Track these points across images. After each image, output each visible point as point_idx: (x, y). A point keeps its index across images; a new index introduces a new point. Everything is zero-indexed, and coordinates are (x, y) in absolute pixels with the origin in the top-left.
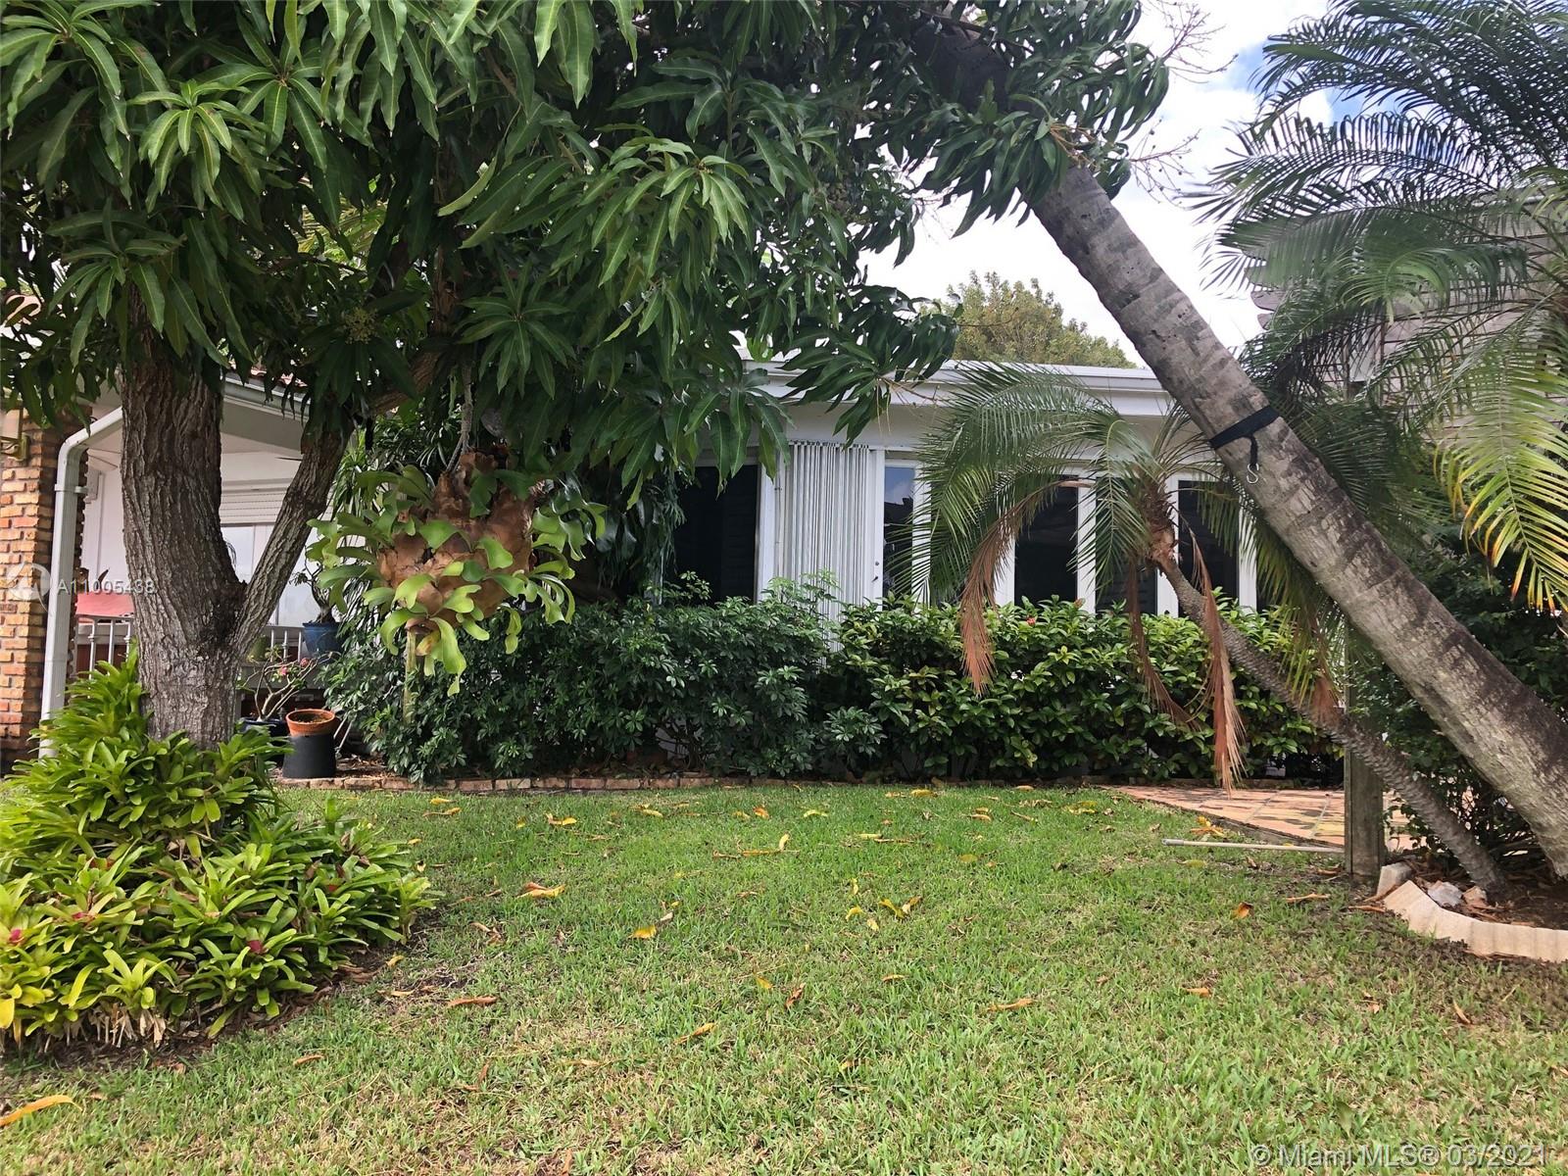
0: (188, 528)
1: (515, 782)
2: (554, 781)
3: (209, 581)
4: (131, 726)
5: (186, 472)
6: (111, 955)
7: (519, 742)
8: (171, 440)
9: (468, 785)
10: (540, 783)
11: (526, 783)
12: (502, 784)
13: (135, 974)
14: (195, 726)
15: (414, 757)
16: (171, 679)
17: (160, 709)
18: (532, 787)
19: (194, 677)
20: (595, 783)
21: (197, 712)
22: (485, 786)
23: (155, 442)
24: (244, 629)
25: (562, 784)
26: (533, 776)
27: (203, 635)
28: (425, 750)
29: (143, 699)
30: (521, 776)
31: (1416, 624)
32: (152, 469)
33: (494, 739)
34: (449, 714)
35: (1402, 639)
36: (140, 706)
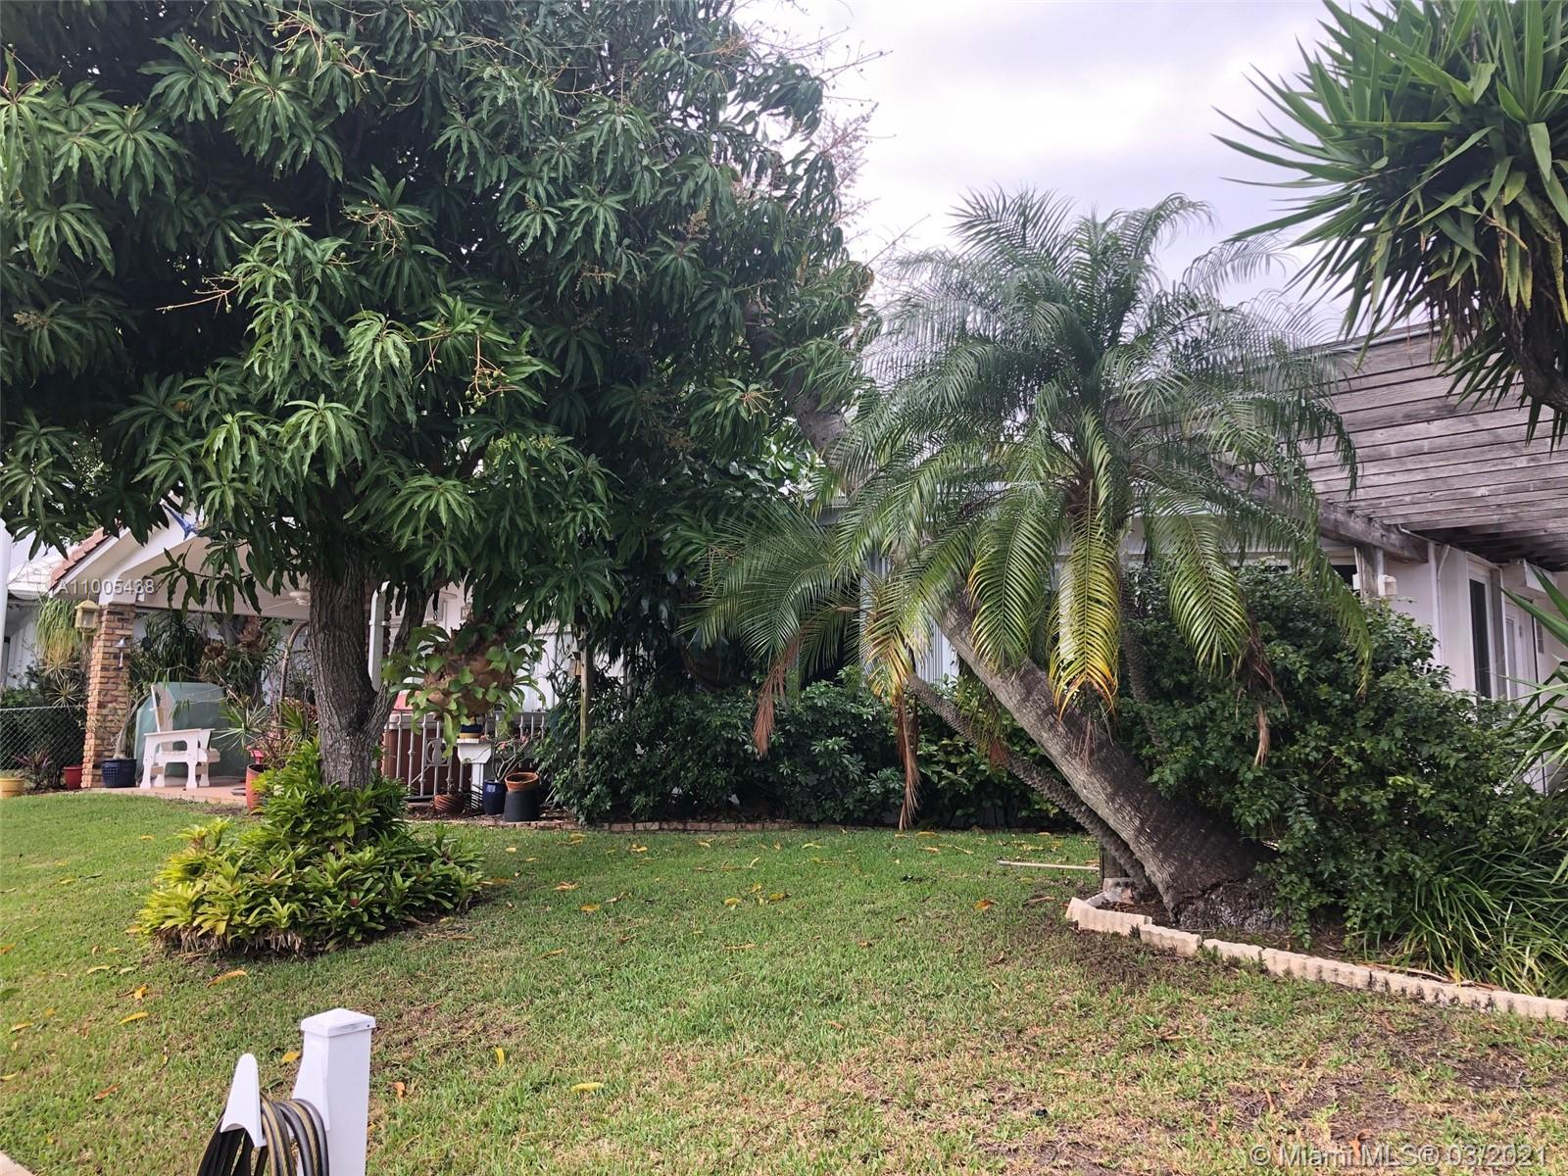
0: (342, 661)
1: (649, 824)
2: (675, 825)
3: (355, 692)
4: (313, 779)
5: (341, 629)
6: (273, 900)
7: (647, 795)
8: (333, 612)
9: (617, 827)
10: (665, 826)
11: (656, 826)
12: (640, 826)
13: (282, 911)
14: (346, 779)
15: (581, 808)
16: (333, 750)
17: (328, 767)
18: (660, 829)
19: (345, 749)
20: (703, 826)
21: (347, 769)
22: (629, 827)
23: (324, 612)
24: (374, 721)
25: (681, 827)
26: (661, 820)
27: (350, 724)
28: (587, 801)
29: (319, 762)
30: (650, 820)
31: (1025, 700)
32: (323, 629)
33: (632, 792)
34: (603, 775)
35: (1018, 710)
36: (319, 767)
